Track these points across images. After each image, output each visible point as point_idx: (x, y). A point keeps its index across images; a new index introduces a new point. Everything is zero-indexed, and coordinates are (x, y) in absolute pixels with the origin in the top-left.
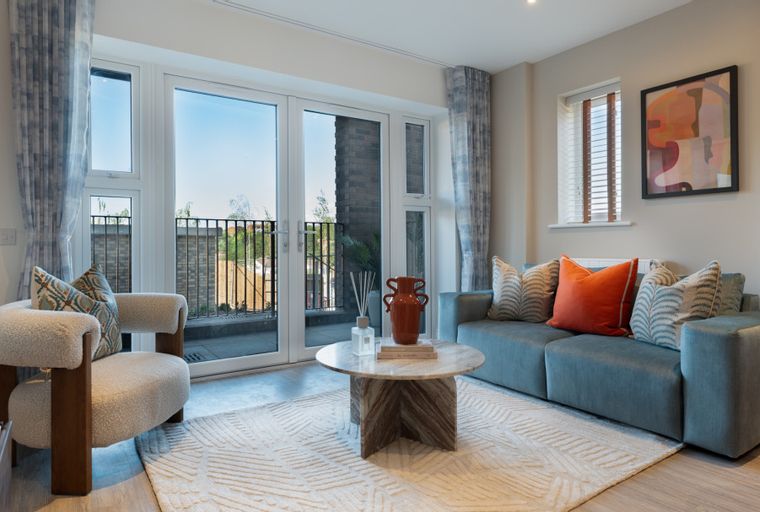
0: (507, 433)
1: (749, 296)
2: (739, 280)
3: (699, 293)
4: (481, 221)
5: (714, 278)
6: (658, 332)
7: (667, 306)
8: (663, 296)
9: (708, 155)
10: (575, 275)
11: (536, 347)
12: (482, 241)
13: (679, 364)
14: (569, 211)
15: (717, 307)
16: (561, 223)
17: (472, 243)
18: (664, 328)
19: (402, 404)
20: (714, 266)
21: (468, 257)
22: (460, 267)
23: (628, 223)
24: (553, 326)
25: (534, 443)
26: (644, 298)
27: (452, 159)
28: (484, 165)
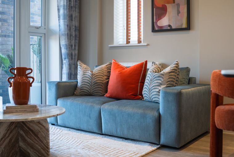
0: (79, 150)
1: (192, 78)
2: (187, 70)
3: (170, 76)
4: (73, 42)
5: (176, 68)
6: (153, 95)
7: (157, 83)
8: (156, 78)
9: (179, 12)
10: (118, 70)
11: (97, 107)
12: (74, 54)
13: (159, 109)
14: (119, 38)
15: (177, 82)
16: (115, 44)
17: (68, 54)
18: (155, 93)
19: (20, 139)
20: (176, 63)
21: (66, 62)
22: (61, 68)
23: (146, 44)
24: (107, 97)
25: (92, 153)
26: (148, 80)
27: (58, 7)
28: (76, 11)
